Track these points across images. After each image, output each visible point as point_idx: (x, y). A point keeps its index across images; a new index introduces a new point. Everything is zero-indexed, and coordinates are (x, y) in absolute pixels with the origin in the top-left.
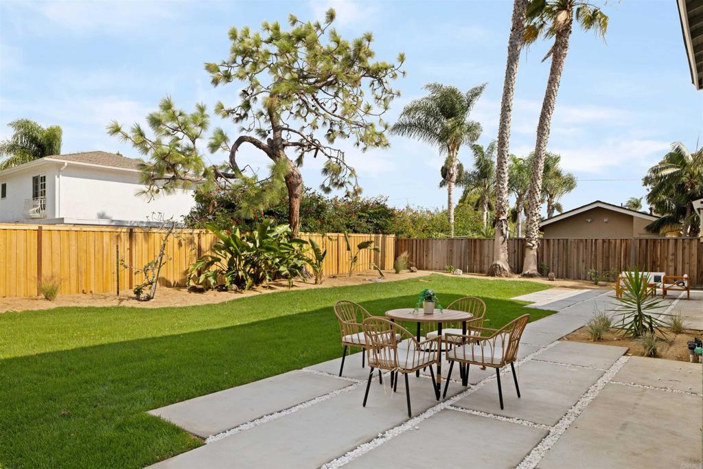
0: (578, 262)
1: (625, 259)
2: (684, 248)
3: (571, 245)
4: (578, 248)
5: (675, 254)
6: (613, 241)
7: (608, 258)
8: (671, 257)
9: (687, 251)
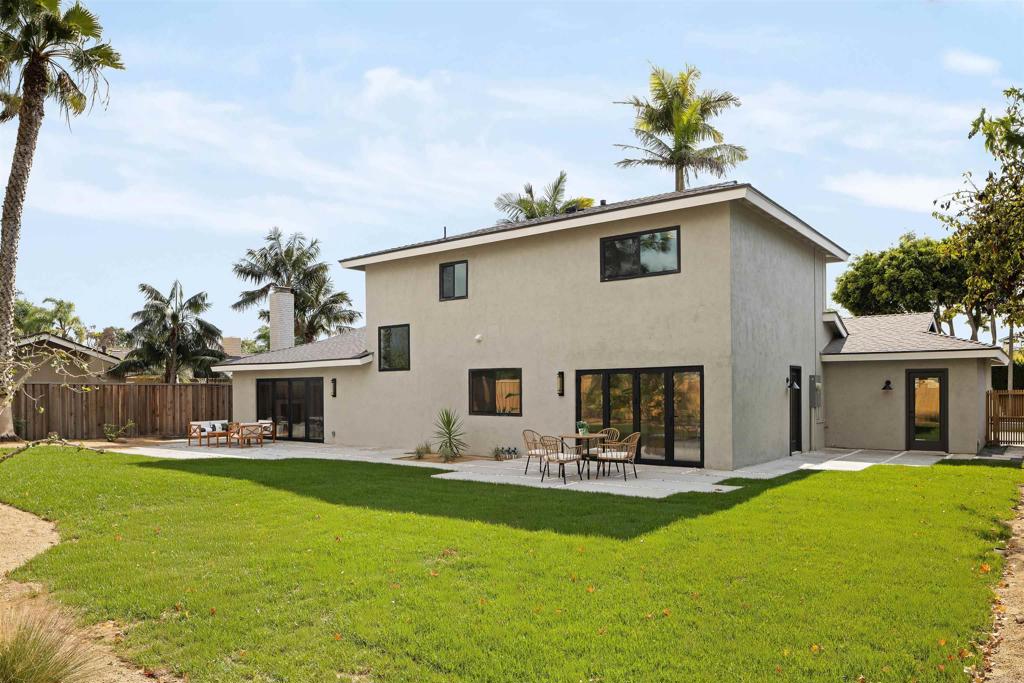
0: (63, 415)
1: (123, 410)
2: (181, 395)
3: (53, 393)
4: (63, 397)
5: (173, 402)
6: (109, 387)
7: (103, 408)
8: (169, 405)
9: (183, 397)
